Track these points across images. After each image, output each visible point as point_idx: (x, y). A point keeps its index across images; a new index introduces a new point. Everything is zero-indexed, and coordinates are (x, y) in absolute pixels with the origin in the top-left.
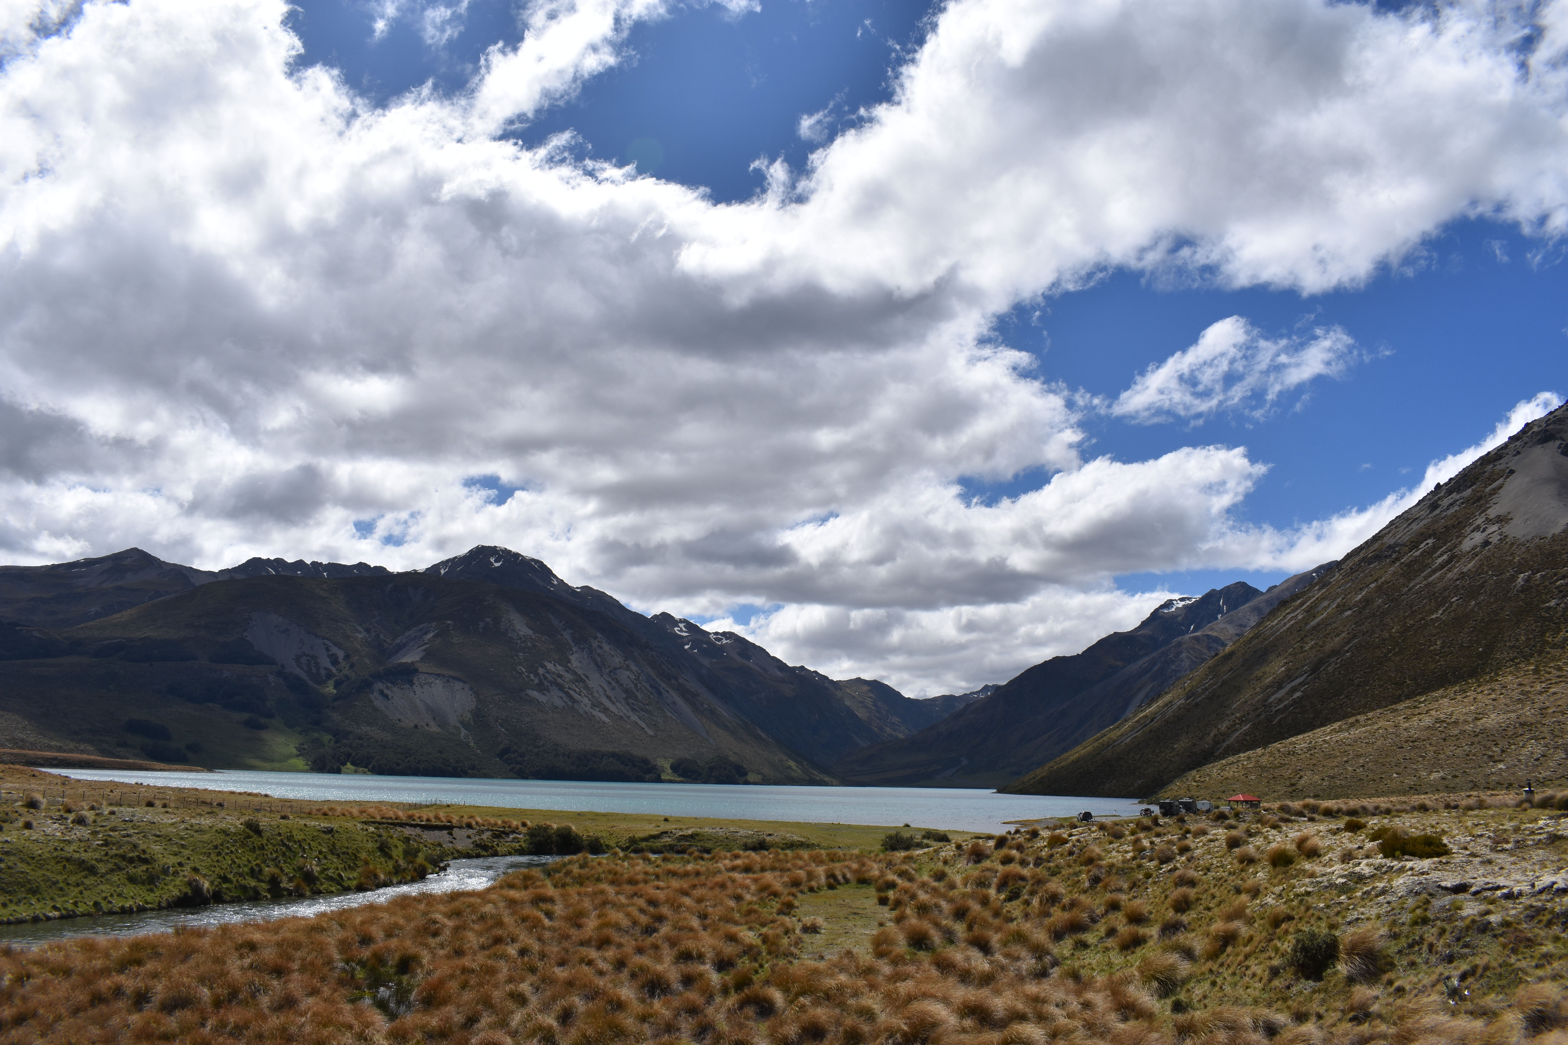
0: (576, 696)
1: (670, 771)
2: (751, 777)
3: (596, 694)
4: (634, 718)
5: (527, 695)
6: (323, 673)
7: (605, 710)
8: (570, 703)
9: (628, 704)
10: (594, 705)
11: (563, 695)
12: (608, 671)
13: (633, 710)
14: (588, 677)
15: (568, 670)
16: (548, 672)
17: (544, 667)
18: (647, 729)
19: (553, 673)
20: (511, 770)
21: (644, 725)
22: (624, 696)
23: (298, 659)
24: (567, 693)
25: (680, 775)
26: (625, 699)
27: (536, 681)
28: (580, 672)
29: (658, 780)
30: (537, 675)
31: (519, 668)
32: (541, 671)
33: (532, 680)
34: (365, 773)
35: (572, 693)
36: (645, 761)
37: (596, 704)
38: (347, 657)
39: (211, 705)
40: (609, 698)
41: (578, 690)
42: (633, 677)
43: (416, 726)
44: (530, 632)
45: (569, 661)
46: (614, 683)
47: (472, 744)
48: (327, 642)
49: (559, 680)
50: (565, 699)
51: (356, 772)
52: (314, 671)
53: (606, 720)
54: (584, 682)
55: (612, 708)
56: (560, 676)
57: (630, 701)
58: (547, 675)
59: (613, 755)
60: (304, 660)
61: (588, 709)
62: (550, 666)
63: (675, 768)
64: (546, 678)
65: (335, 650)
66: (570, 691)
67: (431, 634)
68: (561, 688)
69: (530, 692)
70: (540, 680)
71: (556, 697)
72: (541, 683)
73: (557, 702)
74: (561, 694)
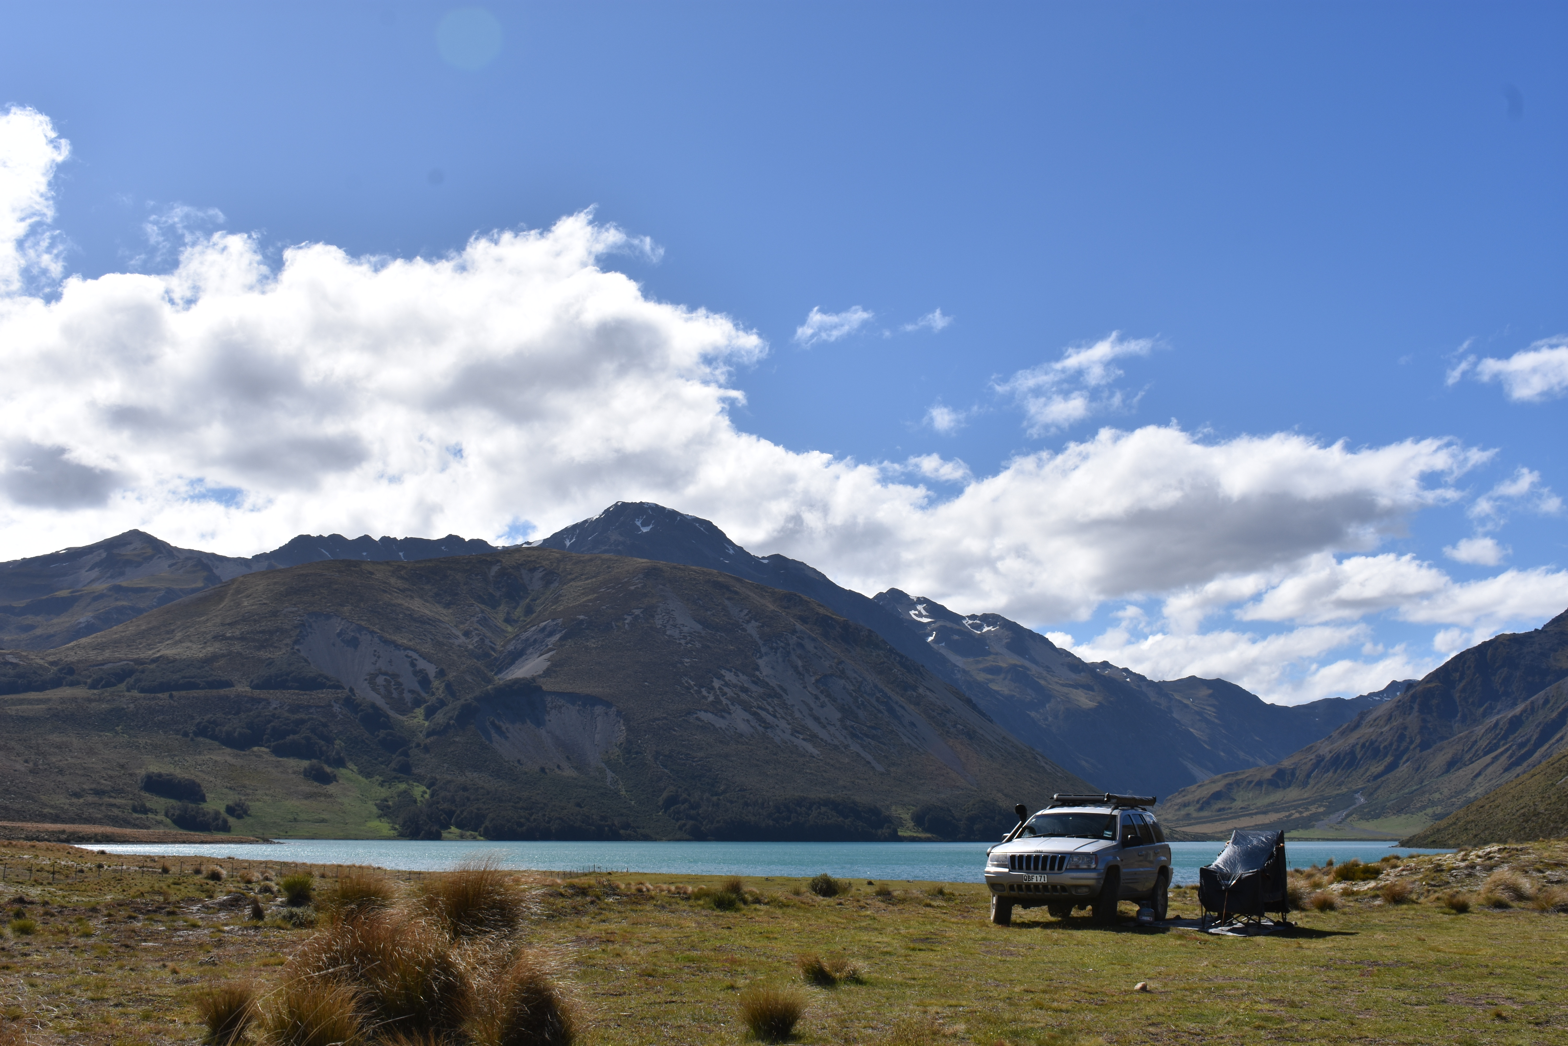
0: (769, 719)
1: (911, 824)
3: (797, 715)
4: (855, 747)
5: (698, 719)
6: (408, 697)
7: (813, 738)
8: (760, 729)
9: (845, 727)
10: (795, 732)
11: (750, 717)
12: (813, 679)
13: (854, 736)
14: (785, 691)
15: (757, 682)
16: (727, 684)
17: (721, 677)
18: (874, 763)
19: (735, 686)
20: (681, 828)
21: (869, 758)
22: (839, 715)
23: (372, 679)
24: (755, 714)
25: (926, 830)
26: (841, 720)
27: (711, 698)
28: (773, 683)
29: (895, 838)
30: (711, 689)
31: (684, 680)
32: (717, 684)
33: (705, 697)
34: (474, 838)
35: (763, 714)
36: (874, 811)
37: (799, 729)
38: (441, 673)
39: (255, 749)
40: (817, 719)
41: (771, 709)
42: (850, 688)
43: (543, 770)
44: (698, 627)
45: (757, 668)
46: (823, 698)
47: (623, 793)
48: (411, 653)
49: (742, 696)
50: (754, 723)
51: (462, 838)
52: (395, 695)
53: (815, 752)
54: (780, 697)
55: (822, 734)
56: (745, 690)
57: (848, 723)
58: (726, 689)
59: (827, 803)
60: (380, 680)
61: (787, 736)
62: (729, 676)
63: (919, 820)
64: (725, 694)
65: (422, 664)
66: (759, 711)
67: (557, 637)
68: (747, 707)
69: (703, 715)
70: (716, 697)
71: (740, 720)
72: (717, 701)
73: (743, 727)
74: (747, 716)
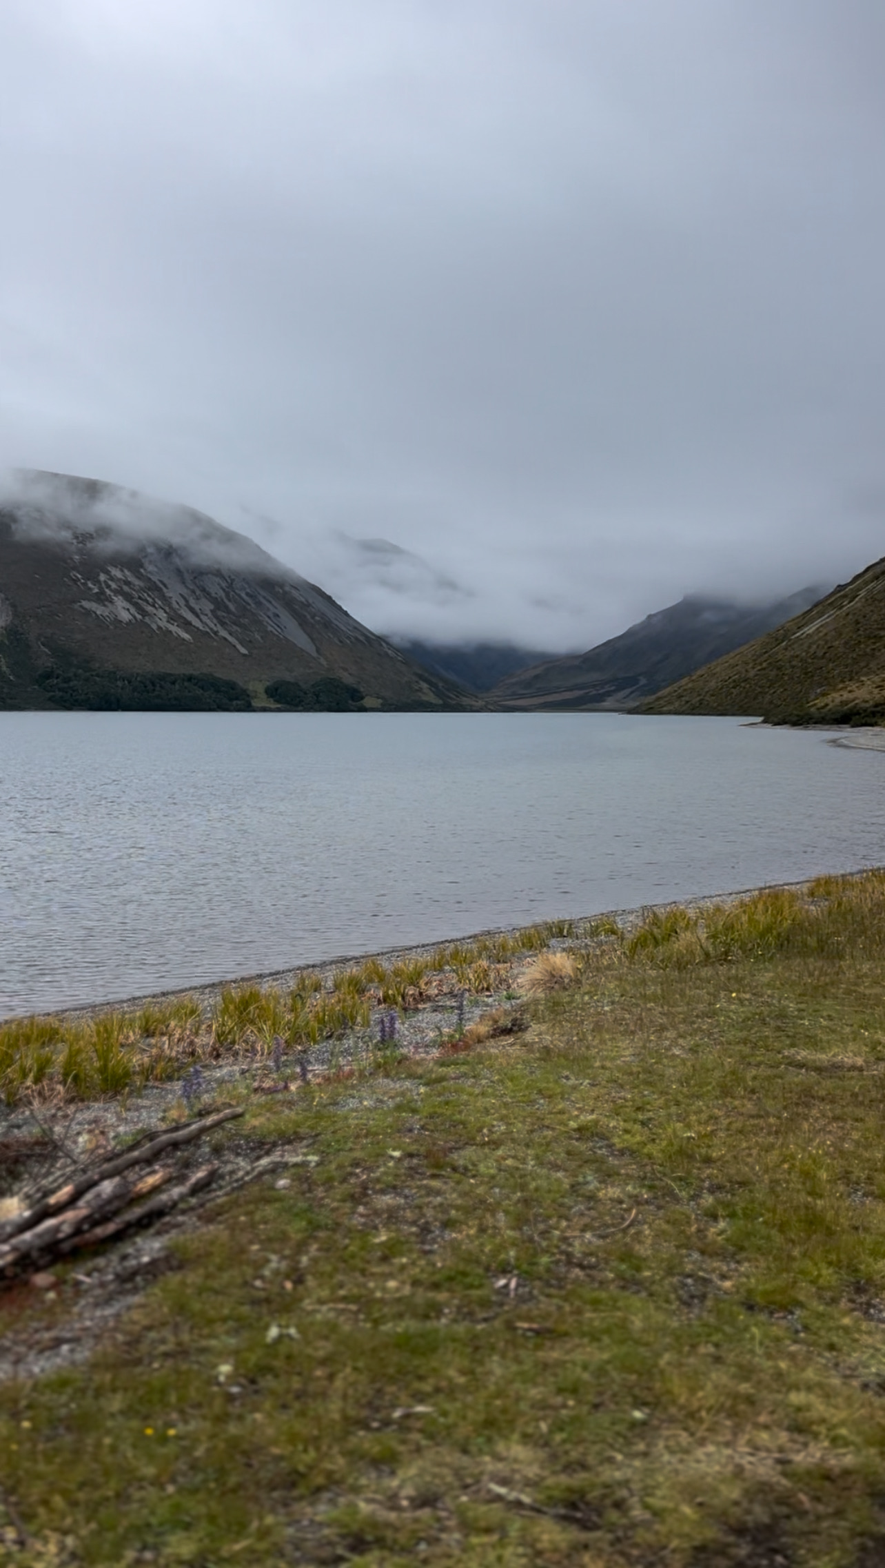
0: (149, 609)
1: (264, 696)
2: (368, 702)
3: (175, 605)
4: (223, 633)
5: (81, 606)
7: (186, 625)
8: (139, 617)
9: (217, 617)
10: (171, 619)
11: (131, 607)
12: (192, 577)
13: (223, 624)
14: (165, 585)
15: (139, 576)
16: (112, 579)
17: (108, 573)
18: (239, 647)
19: (119, 580)
20: (50, 699)
21: (234, 641)
22: (212, 607)
24: (136, 605)
25: (278, 701)
26: (213, 610)
27: (96, 589)
28: (154, 578)
29: (248, 708)
30: (97, 582)
31: (74, 574)
32: (102, 577)
33: (90, 589)
35: (142, 603)
36: (232, 686)
37: (174, 617)
40: (192, 610)
41: (150, 600)
42: (224, 585)
46: (198, 592)
49: (126, 588)
50: (133, 610)
53: (186, 636)
54: (160, 590)
55: (196, 622)
56: (128, 583)
57: (220, 613)
58: (110, 583)
59: (190, 678)
61: (163, 624)
62: (114, 571)
63: (272, 693)
64: (109, 587)
66: (140, 601)
68: (128, 598)
69: (85, 604)
70: (100, 588)
71: (122, 610)
72: (103, 592)
73: (125, 616)
74: (127, 605)
